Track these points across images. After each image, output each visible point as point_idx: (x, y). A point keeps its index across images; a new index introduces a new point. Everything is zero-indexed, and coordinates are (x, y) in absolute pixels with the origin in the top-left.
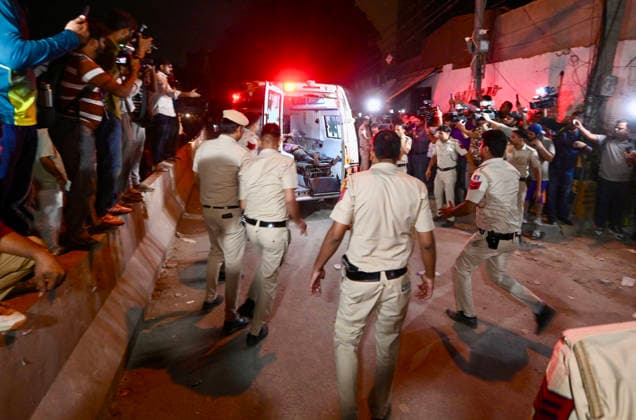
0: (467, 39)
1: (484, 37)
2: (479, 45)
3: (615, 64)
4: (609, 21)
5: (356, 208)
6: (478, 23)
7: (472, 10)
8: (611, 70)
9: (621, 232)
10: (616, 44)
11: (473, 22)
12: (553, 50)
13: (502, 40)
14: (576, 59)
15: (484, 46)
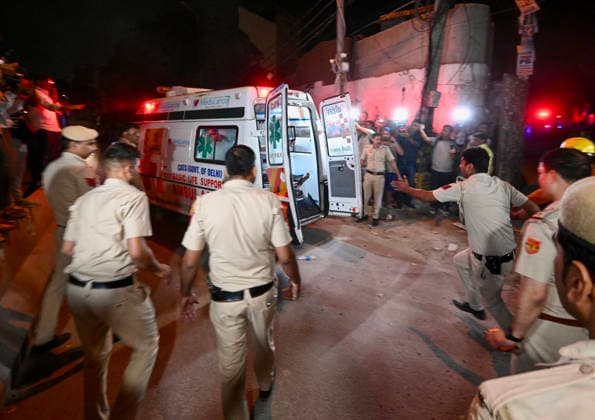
0: (332, 61)
1: (344, 60)
2: (341, 66)
3: (439, 82)
4: (434, 50)
5: (206, 232)
6: (339, 48)
7: (334, 36)
8: (436, 88)
9: (448, 210)
10: (439, 67)
11: (336, 48)
12: (396, 72)
13: (359, 62)
14: (412, 79)
15: (346, 66)
